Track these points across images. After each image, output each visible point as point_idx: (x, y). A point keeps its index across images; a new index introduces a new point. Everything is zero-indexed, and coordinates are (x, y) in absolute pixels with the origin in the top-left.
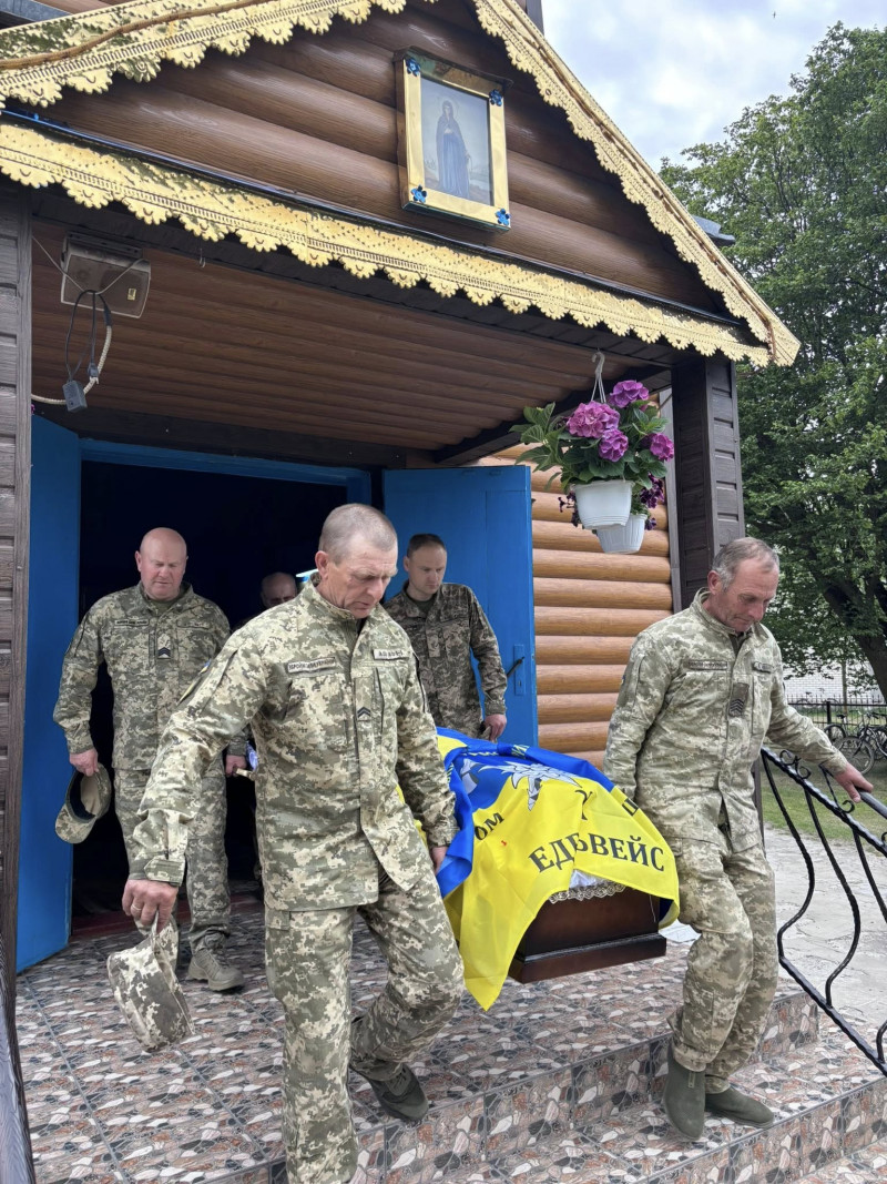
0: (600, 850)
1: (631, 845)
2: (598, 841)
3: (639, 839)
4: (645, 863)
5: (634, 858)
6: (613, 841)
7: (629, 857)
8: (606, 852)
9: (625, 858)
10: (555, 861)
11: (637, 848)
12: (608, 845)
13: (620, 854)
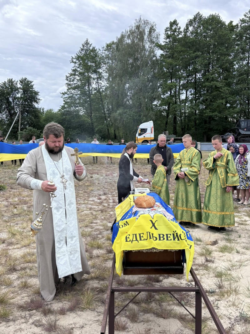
0: (162, 239)
1: (173, 234)
2: (161, 236)
3: (176, 231)
4: (178, 240)
5: (174, 239)
6: (167, 235)
7: (172, 239)
8: (164, 239)
9: (171, 240)
10: (131, 240)
11: (175, 235)
12: (165, 237)
13: (169, 239)
